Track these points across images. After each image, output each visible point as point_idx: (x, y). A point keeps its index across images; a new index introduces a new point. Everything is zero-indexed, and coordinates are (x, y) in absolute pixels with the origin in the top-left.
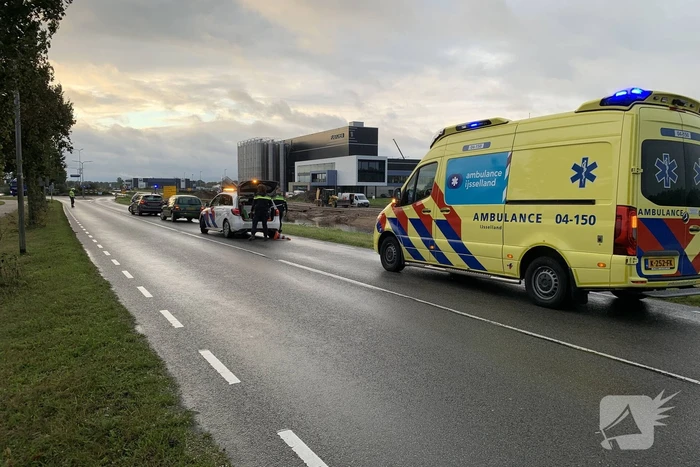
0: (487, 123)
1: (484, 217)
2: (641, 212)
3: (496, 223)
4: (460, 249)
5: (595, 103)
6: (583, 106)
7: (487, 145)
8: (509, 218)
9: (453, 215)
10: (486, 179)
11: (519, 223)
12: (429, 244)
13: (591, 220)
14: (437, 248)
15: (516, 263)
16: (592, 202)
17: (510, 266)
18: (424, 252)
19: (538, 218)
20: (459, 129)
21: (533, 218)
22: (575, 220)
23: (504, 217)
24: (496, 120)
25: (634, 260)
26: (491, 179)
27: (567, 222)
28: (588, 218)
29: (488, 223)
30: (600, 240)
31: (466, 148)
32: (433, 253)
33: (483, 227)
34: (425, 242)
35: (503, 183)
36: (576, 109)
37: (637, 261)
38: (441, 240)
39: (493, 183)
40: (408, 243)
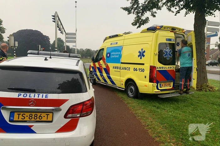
0: (117, 36)
1: (116, 68)
2: (158, 68)
3: (118, 70)
4: (109, 78)
5: (146, 29)
6: (143, 31)
7: (117, 43)
8: (122, 69)
9: (107, 66)
10: (116, 55)
11: (124, 71)
12: (102, 75)
13: (143, 70)
14: (104, 77)
15: (124, 83)
16: (143, 64)
17: (122, 84)
18: (101, 78)
19: (129, 69)
20: (110, 37)
21: (128, 69)
22: (139, 70)
23: (120, 68)
24: (119, 35)
25: (155, 84)
26: (117, 55)
27: (136, 70)
28: (142, 70)
29: (116, 70)
30: (145, 77)
31: (111, 44)
32: (103, 79)
33: (115, 71)
34: (101, 75)
35: (120, 56)
36: (141, 32)
37: (156, 85)
38: (105, 75)
39: (118, 56)
40: (96, 75)
